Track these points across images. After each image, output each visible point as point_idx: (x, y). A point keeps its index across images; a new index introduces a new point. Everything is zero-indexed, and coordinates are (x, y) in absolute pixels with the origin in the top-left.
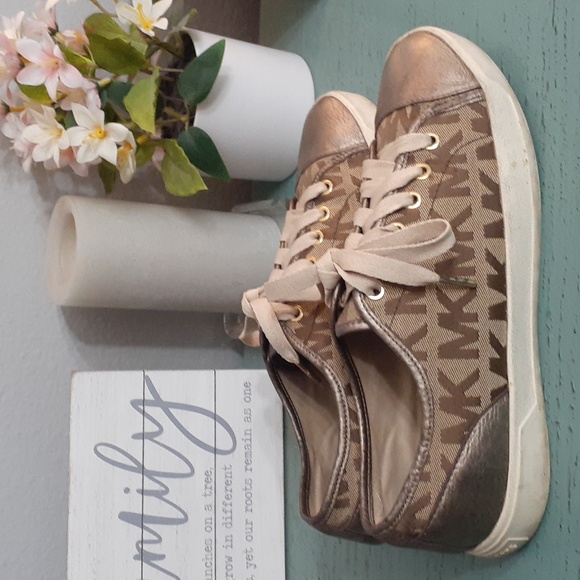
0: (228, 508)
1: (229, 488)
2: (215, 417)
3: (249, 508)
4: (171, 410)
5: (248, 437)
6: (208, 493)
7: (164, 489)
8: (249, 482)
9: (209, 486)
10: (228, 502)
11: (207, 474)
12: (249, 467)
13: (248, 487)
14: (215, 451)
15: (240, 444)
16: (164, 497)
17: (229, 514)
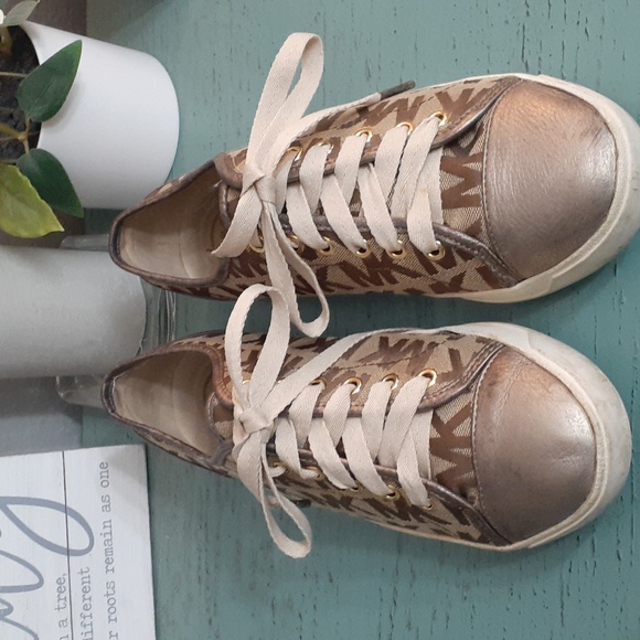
0: (88, 621)
1: (87, 596)
2: (66, 509)
3: (113, 617)
4: (10, 507)
5: (108, 530)
6: (62, 605)
7: (6, 607)
8: (111, 586)
9: (62, 596)
10: (88, 613)
11: (59, 582)
12: (110, 567)
13: (111, 591)
14: (68, 552)
15: (99, 541)
16: (8, 617)
17: (89, 629)
